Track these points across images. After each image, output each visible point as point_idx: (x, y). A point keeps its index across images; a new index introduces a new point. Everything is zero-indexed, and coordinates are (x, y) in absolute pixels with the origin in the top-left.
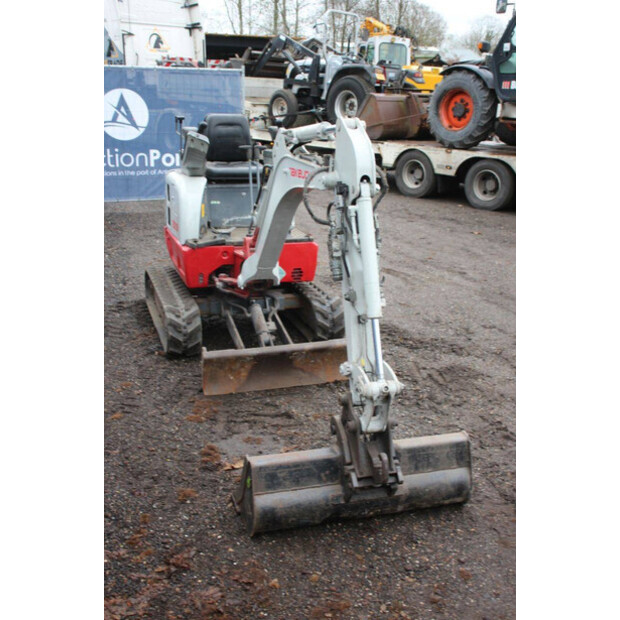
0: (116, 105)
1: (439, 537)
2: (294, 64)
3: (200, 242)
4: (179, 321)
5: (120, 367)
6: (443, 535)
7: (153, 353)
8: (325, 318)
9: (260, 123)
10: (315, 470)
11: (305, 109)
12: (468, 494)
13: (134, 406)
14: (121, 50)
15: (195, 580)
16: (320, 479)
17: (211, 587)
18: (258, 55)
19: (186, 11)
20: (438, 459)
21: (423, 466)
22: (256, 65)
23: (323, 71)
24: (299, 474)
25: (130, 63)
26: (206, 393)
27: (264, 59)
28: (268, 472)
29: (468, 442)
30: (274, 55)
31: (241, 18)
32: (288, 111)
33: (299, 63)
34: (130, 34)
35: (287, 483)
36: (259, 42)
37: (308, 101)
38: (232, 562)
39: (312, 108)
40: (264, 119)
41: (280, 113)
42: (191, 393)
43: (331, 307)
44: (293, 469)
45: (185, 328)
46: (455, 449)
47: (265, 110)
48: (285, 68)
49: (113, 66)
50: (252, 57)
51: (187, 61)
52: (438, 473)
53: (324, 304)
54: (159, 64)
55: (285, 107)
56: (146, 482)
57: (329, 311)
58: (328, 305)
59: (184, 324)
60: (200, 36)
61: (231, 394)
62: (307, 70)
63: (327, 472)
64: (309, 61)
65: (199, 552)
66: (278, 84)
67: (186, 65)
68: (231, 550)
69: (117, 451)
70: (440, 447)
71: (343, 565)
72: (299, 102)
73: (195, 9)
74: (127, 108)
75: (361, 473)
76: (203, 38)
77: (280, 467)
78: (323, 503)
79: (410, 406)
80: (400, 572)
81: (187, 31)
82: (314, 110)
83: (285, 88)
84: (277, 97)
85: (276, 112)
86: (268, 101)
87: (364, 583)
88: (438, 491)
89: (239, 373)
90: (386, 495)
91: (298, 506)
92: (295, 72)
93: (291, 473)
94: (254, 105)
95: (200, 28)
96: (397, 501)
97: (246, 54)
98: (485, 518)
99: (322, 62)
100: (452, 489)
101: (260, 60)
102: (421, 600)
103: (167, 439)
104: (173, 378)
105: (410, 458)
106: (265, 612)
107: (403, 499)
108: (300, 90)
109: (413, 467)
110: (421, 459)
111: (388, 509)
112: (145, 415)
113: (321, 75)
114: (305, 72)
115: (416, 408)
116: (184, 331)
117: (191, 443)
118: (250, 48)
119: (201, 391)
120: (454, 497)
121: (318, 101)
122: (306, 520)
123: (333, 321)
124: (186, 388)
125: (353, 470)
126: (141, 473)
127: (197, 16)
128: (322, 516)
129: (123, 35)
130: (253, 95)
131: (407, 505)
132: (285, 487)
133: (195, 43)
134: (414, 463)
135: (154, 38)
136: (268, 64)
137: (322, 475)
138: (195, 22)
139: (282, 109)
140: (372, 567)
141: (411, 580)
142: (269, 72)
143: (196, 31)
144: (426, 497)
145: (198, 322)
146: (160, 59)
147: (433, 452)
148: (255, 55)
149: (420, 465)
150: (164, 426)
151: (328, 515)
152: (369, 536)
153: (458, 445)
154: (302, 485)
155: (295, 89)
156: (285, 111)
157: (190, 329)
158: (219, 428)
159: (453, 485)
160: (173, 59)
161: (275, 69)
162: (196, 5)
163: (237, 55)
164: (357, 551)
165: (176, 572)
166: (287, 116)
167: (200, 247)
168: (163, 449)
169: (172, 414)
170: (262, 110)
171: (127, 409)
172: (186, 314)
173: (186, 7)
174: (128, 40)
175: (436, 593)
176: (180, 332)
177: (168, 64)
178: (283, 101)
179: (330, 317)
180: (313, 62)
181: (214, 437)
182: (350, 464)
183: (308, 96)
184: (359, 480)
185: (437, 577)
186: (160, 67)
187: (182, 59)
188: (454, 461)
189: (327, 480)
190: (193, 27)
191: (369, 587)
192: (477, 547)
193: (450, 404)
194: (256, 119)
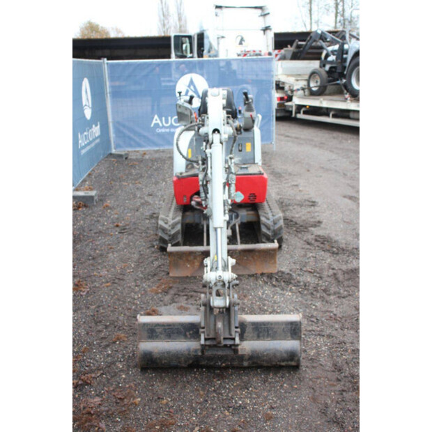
0: (188, 84)
1: (268, 388)
2: (327, 50)
3: (184, 174)
4: (166, 226)
5: (129, 255)
6: (271, 387)
7: (154, 246)
8: (269, 229)
9: (301, 92)
10: (182, 330)
11: (334, 81)
12: (299, 360)
13: (122, 280)
14: (216, 48)
15: (90, 392)
16: (185, 336)
17: (97, 397)
18: (302, 45)
19: (262, 18)
20: (276, 332)
21: (264, 336)
22: (301, 52)
23: (347, 53)
24: (171, 331)
25: (222, 56)
26: (171, 275)
27: (307, 48)
28: (149, 327)
29: (300, 322)
30: (314, 44)
31: (311, 19)
32: (321, 83)
33: (330, 49)
34: (223, 37)
35: (162, 336)
36: (304, 36)
37: (336, 75)
38: (119, 383)
39: (338, 80)
40: (303, 89)
41: (315, 85)
42: (163, 273)
43: (274, 221)
44: (167, 327)
45: (170, 231)
46: (289, 326)
47: (305, 83)
48: (321, 54)
49: (211, 59)
50: (299, 47)
51: (258, 52)
52: (275, 342)
53: (268, 219)
54: (239, 55)
55: (319, 80)
56: (100, 328)
57: (272, 224)
58: (272, 220)
59: (170, 228)
60: (271, 35)
61: (187, 277)
62: (335, 53)
63: (191, 332)
64: (336, 47)
65: (103, 374)
66: (315, 64)
67: (257, 55)
68: (124, 376)
69: (94, 307)
70: (277, 323)
71: (189, 396)
72: (329, 77)
73: (267, 17)
74: (195, 87)
75: (208, 335)
76: (273, 36)
77: (158, 325)
78: (186, 353)
79: (306, 295)
80: (224, 407)
81: (262, 32)
82: (338, 82)
83: (321, 67)
84: (313, 74)
85: (312, 85)
86: (307, 77)
87: (194, 410)
88: (275, 355)
89: (194, 263)
90: (233, 353)
91: (168, 353)
92: (327, 56)
93: (165, 330)
94: (297, 80)
95: (270, 29)
96: (242, 358)
97: (295, 45)
98: (311, 380)
99: (346, 47)
100: (285, 355)
101: (304, 49)
102: (226, 428)
103: (130, 302)
104: (156, 264)
105: (253, 329)
106: (119, 418)
107: (246, 357)
108: (331, 68)
109: (256, 335)
110: (262, 330)
111: (236, 363)
112: (125, 286)
113: (345, 56)
114: (334, 55)
115: (310, 297)
116: (169, 233)
117: (142, 306)
118: (297, 40)
119: (168, 273)
120: (287, 361)
121: (342, 75)
122: (174, 363)
123: (274, 231)
124: (160, 271)
125: (203, 332)
126: (100, 322)
127: (269, 21)
128: (186, 362)
129: (218, 38)
130: (299, 73)
131: (251, 362)
132: (161, 339)
133: (267, 39)
134: (257, 333)
135: (240, 38)
136: (310, 51)
137: (188, 333)
138: (267, 25)
139: (317, 82)
140: (206, 401)
141: (227, 414)
142: (310, 56)
143: (268, 31)
144: (265, 358)
145: (179, 227)
146: (239, 53)
147: (273, 326)
148: (300, 45)
149: (261, 335)
150: (133, 294)
151: (191, 362)
152: (218, 380)
153: (292, 323)
154: (173, 339)
155: (327, 67)
156: (319, 84)
157: (173, 232)
158: (167, 298)
159: (286, 352)
160: (248, 52)
161: (314, 54)
162: (269, 14)
163: (289, 46)
164: (203, 389)
165: (81, 384)
166: (320, 87)
167: (183, 178)
168: (123, 308)
169: (143, 287)
170: (303, 84)
171: (117, 281)
172: (171, 222)
173: (261, 15)
174: (222, 41)
175: (240, 426)
176: (166, 234)
177: (245, 55)
178: (317, 77)
179: (272, 228)
180: (339, 47)
181: (161, 303)
182: (203, 328)
183: (335, 72)
184: (206, 339)
185: (247, 415)
186: (240, 57)
187: (254, 51)
188: (289, 334)
189: (191, 338)
190: (266, 29)
191: (196, 414)
192: (292, 399)
193: (337, 295)
194: (298, 90)
